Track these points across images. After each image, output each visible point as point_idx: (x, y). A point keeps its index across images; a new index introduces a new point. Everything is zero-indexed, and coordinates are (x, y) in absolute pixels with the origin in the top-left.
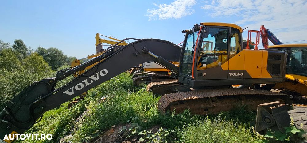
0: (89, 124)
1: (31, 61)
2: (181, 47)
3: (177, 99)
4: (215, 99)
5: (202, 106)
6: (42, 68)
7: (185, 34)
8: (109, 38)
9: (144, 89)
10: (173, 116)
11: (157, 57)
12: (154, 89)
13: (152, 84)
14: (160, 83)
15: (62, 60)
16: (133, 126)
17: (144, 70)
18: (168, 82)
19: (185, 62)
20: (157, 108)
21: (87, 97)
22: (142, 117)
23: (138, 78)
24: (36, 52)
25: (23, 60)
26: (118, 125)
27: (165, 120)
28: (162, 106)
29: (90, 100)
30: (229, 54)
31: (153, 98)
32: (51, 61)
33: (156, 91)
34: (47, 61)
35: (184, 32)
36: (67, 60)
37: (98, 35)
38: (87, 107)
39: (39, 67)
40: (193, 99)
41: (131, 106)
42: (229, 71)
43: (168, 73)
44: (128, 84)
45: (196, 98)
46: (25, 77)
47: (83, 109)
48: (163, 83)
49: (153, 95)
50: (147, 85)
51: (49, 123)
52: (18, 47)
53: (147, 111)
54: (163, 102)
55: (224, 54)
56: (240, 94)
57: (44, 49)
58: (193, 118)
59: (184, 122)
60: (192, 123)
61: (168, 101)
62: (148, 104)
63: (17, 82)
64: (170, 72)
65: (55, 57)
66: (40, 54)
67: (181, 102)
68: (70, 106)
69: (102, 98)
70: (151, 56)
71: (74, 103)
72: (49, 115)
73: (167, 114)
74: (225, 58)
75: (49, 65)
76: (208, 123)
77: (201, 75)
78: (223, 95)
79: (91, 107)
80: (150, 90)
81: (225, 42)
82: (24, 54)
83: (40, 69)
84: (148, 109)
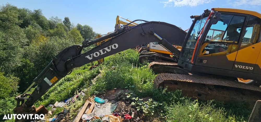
0: (100, 83)
1: (72, 33)
2: (187, 32)
3: (171, 79)
4: (212, 87)
5: (196, 90)
6: (78, 39)
7: (194, 19)
8: (126, 20)
9: (146, 66)
10: (164, 91)
11: (161, 39)
12: (155, 67)
13: (154, 63)
14: (161, 64)
15: (92, 35)
16: (129, 92)
17: (150, 50)
18: (169, 64)
19: (188, 47)
20: (153, 83)
21: (103, 64)
22: (139, 87)
23: (143, 56)
24: (76, 27)
25: (68, 32)
26: (119, 88)
27: (157, 94)
28: (157, 82)
29: (104, 67)
30: (240, 45)
31: (152, 74)
32: (85, 35)
33: (156, 69)
34: (82, 35)
35: (192, 17)
36: (95, 35)
37: (118, 17)
38: (100, 71)
39: (77, 38)
40: (187, 82)
41: (132, 76)
42: (235, 63)
43: (170, 56)
44: (135, 60)
45: (191, 82)
46: (68, 44)
47: (99, 73)
48: (163, 64)
49: (152, 72)
50: (149, 63)
51: (77, 78)
52: (66, 23)
53: (144, 83)
54: (159, 79)
55: (233, 43)
56: (244, 88)
57: (81, 26)
58: (183, 98)
59: (173, 99)
60: (181, 103)
61: (163, 79)
62: (146, 79)
63: (63, 46)
64: (172, 55)
65: (88, 32)
66: (78, 29)
67: (176, 83)
68: (91, 69)
69: (112, 67)
70: (156, 37)
71: (94, 67)
72: (78, 73)
73: (159, 90)
74: (234, 48)
75: (83, 38)
76: (196, 106)
77: (201, 61)
78: (221, 84)
79: (103, 71)
80: (150, 68)
81: (239, 32)
82: (69, 28)
83: (77, 40)
84: (145, 82)
